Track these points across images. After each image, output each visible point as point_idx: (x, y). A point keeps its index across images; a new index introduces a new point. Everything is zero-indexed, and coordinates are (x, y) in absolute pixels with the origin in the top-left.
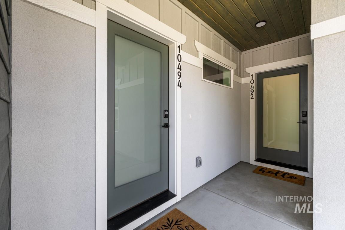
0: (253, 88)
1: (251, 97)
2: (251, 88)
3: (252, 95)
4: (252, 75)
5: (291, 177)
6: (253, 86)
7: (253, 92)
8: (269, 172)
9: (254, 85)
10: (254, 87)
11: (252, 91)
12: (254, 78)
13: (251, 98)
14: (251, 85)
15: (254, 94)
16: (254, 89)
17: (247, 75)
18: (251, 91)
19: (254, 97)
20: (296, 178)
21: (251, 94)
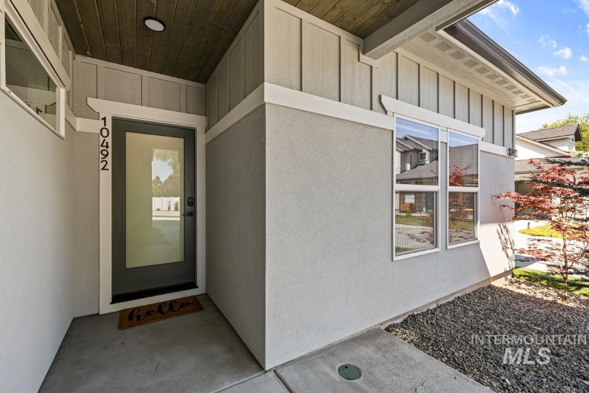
0: (107, 147)
1: (102, 165)
2: (102, 146)
3: (104, 163)
4: (104, 119)
5: (182, 306)
6: (107, 143)
7: (106, 156)
8: (148, 313)
9: (109, 140)
10: (110, 145)
11: (105, 153)
12: (109, 126)
13: (101, 168)
14: (102, 139)
15: (109, 159)
16: (110, 150)
17: (94, 115)
18: (101, 152)
19: (109, 166)
20: (188, 304)
21: (101, 160)
